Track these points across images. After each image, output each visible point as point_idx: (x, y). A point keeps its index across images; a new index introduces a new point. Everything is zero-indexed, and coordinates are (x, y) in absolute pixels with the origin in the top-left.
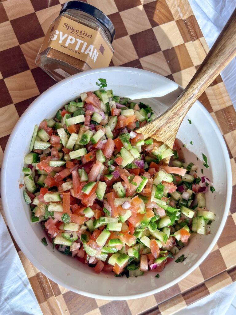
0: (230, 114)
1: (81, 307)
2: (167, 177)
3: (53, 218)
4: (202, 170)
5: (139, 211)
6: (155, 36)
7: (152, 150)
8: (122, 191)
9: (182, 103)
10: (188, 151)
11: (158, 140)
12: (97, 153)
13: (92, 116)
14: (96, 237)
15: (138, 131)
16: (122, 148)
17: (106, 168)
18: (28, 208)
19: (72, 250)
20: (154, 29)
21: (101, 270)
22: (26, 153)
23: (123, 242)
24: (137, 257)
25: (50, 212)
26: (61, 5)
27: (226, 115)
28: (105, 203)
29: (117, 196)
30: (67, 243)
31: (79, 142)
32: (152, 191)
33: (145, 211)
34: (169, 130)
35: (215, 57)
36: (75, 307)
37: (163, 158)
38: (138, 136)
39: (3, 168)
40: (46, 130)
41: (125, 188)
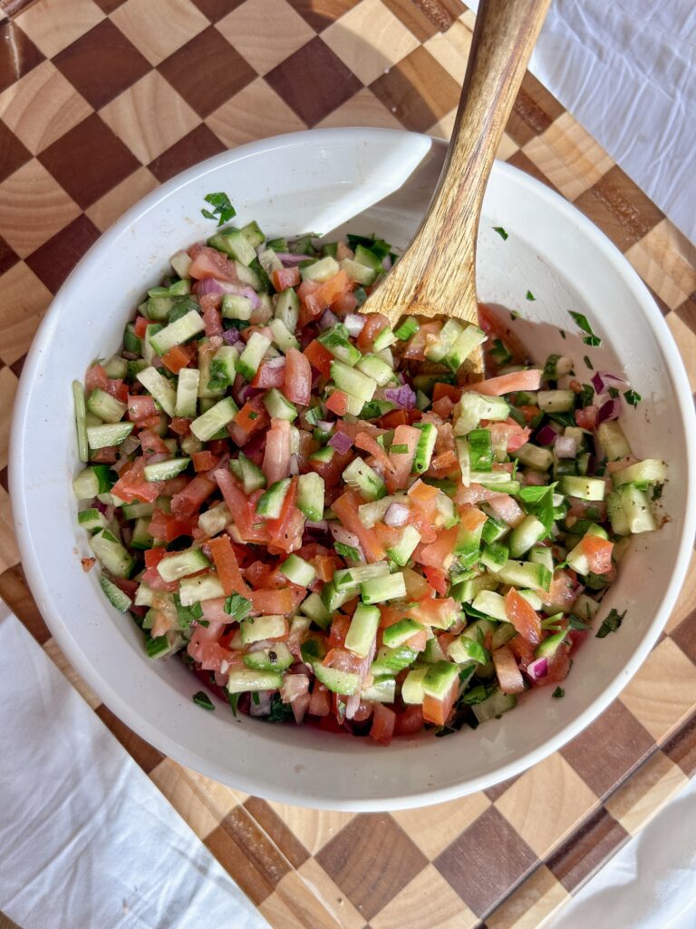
0: (619, 191)
1: (379, 878)
2: (489, 405)
3: (206, 623)
4: (587, 359)
5: (439, 522)
6: (333, 53)
7: (424, 349)
8: (371, 481)
9: (455, 180)
10: (529, 325)
11: (429, 314)
12: (267, 403)
13: (219, 308)
14: (342, 637)
15: (366, 310)
16: (332, 362)
17: (308, 435)
18: (126, 623)
19: (288, 698)
20: (324, 35)
21: (391, 733)
22: (72, 471)
23: (425, 624)
24: (482, 660)
25: (189, 608)
26: (51, 60)
27: (608, 200)
28: (336, 531)
29: (361, 499)
30: (265, 680)
31: (208, 388)
32: (457, 455)
33: (457, 517)
34: (448, 274)
35: (498, 12)
36: (361, 881)
37: (462, 361)
38: (370, 322)
39: (20, 524)
40: (107, 390)
41: (378, 470)
